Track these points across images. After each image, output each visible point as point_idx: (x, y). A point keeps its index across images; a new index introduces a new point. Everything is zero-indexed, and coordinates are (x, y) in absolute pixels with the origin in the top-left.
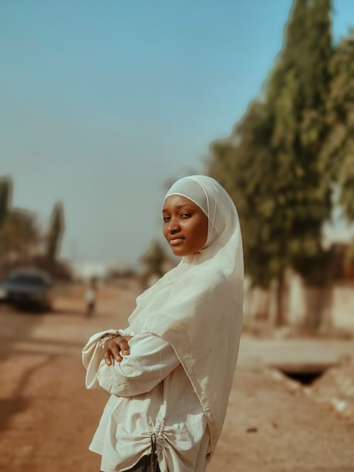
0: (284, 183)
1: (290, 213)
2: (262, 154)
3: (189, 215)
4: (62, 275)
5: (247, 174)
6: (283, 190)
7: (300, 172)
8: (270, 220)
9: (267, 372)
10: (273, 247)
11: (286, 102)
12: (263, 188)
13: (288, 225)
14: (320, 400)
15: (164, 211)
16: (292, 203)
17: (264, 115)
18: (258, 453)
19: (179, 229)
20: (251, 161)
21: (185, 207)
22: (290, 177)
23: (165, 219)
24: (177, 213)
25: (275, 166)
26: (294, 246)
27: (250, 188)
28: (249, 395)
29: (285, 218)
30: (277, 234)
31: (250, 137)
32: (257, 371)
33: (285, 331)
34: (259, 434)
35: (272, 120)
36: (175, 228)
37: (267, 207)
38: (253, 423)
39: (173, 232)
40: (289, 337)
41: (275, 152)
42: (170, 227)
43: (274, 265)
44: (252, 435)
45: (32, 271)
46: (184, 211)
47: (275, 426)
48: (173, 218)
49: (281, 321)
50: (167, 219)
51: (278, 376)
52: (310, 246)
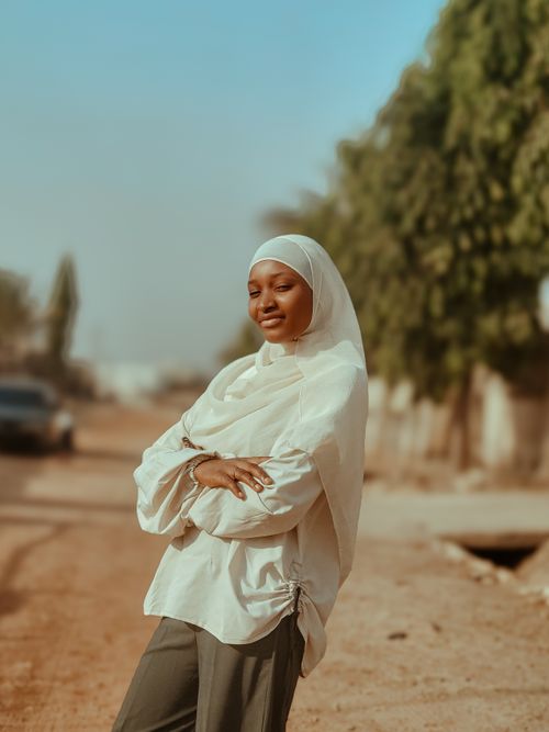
0: (469, 212)
1: (480, 267)
2: (427, 161)
3: (287, 288)
4: (78, 388)
5: (402, 197)
6: (467, 226)
7: (497, 192)
8: (443, 280)
9: (436, 547)
10: (450, 328)
11: (471, 65)
12: (430, 223)
13: (478, 287)
14: (523, 590)
15: (250, 283)
16: (485, 248)
17: (430, 92)
18: (403, 669)
19: (276, 306)
20: (408, 174)
21: (282, 277)
22: (479, 202)
23: (251, 294)
24: (271, 285)
25: (451, 183)
26: (489, 325)
27: (408, 224)
28: (400, 583)
29: (471, 274)
30: (458, 304)
31: (405, 131)
32: (420, 546)
33: (475, 476)
34: (408, 642)
35: (445, 97)
36: (270, 304)
37: (438, 256)
38: (401, 625)
39: (267, 310)
40: (481, 487)
41: (451, 158)
42: (261, 303)
43: (454, 360)
44: (397, 643)
45: (23, 382)
46: (280, 282)
47: (437, 629)
48: (265, 291)
49: (467, 460)
50: (255, 294)
51: (455, 553)
52: (518, 324)
